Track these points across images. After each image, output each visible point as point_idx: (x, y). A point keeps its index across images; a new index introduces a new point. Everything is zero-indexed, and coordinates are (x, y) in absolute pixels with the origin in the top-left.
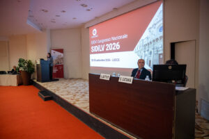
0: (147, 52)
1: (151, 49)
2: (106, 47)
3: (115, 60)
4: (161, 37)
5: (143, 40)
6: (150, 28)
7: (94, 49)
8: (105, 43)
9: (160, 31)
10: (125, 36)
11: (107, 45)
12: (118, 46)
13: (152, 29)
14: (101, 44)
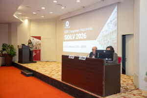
0: (105, 42)
1: (108, 39)
2: (76, 37)
3: (82, 47)
4: (115, 31)
5: (103, 32)
6: (108, 24)
7: (67, 37)
8: (76, 33)
9: (115, 26)
10: (90, 29)
11: (77, 34)
12: (85, 36)
13: (110, 25)
14: (72, 33)
